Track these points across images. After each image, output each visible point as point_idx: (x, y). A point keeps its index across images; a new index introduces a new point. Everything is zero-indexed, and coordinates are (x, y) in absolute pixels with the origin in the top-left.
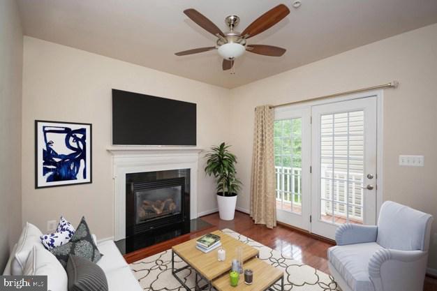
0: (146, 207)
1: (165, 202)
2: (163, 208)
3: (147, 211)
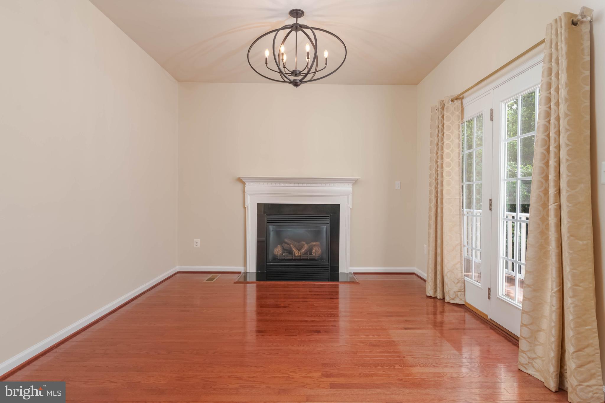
0: (284, 246)
1: (310, 245)
2: (304, 251)
3: (284, 249)
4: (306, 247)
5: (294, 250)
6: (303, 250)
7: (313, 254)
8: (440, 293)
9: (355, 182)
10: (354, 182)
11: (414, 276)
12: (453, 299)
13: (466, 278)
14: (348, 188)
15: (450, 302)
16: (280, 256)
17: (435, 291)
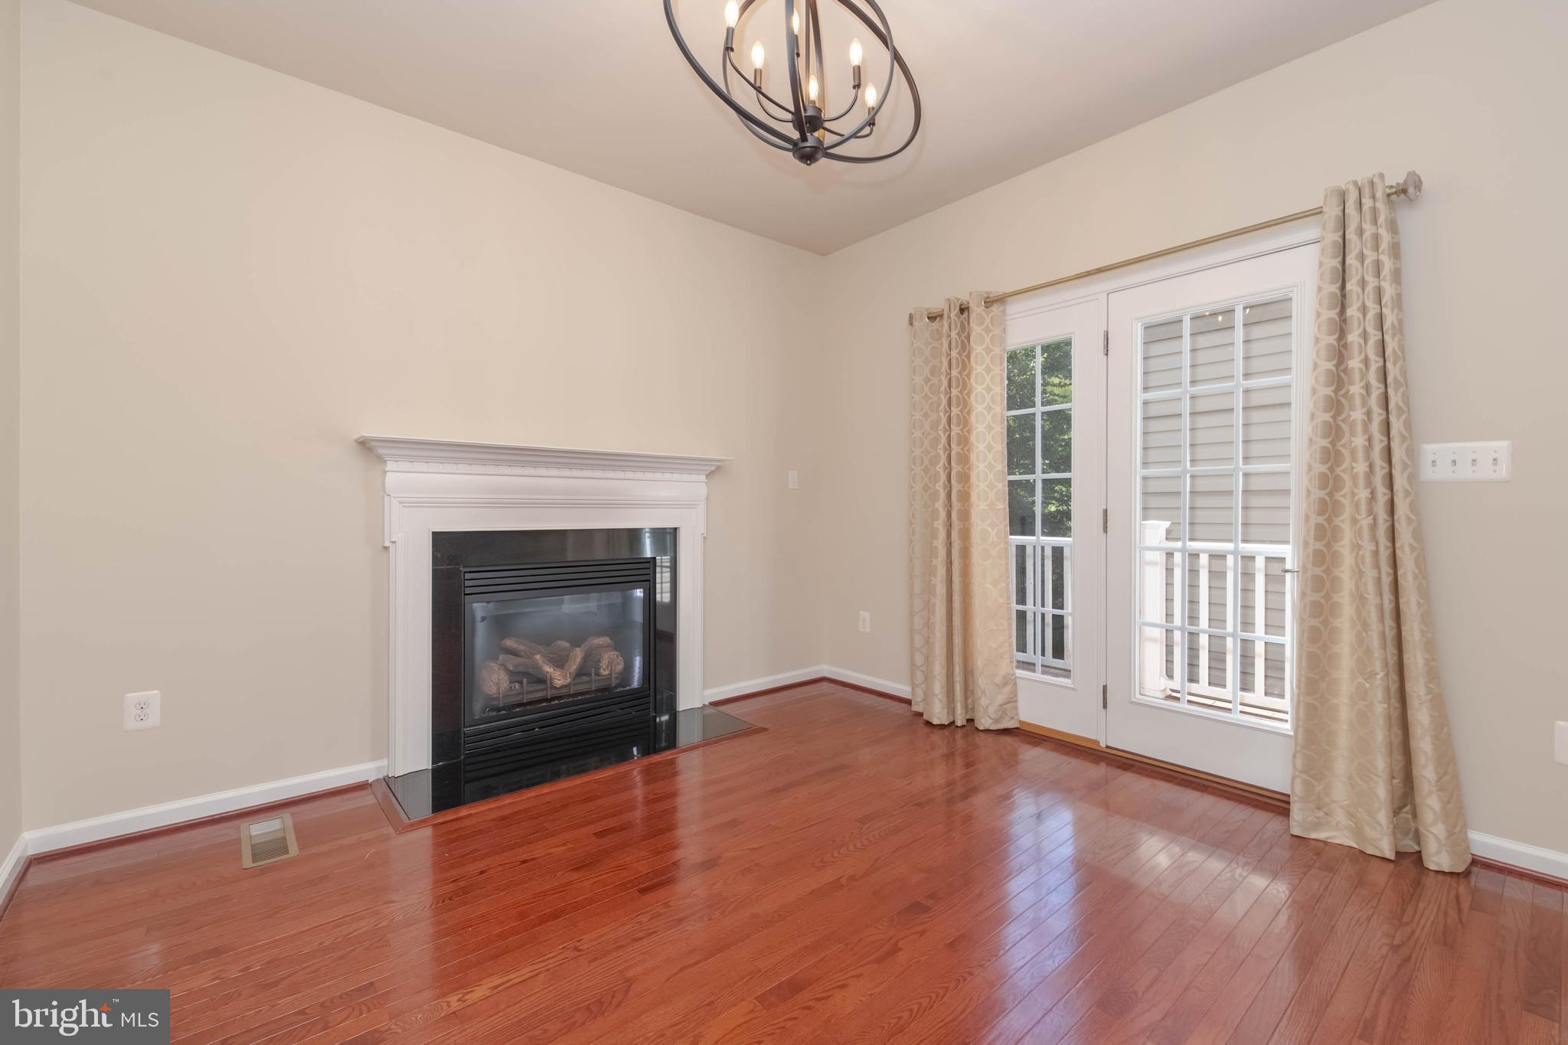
0: (512, 662)
1: (585, 646)
2: (576, 669)
3: (516, 676)
4: (578, 655)
5: (548, 669)
6: (573, 666)
7: (605, 672)
8: (961, 713)
9: (715, 471)
10: (713, 468)
11: (825, 685)
12: (997, 721)
13: (1020, 673)
14: (695, 486)
15: (991, 728)
16: (505, 697)
17: (952, 710)
